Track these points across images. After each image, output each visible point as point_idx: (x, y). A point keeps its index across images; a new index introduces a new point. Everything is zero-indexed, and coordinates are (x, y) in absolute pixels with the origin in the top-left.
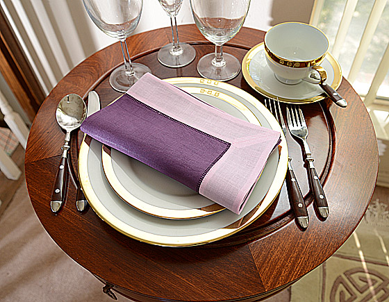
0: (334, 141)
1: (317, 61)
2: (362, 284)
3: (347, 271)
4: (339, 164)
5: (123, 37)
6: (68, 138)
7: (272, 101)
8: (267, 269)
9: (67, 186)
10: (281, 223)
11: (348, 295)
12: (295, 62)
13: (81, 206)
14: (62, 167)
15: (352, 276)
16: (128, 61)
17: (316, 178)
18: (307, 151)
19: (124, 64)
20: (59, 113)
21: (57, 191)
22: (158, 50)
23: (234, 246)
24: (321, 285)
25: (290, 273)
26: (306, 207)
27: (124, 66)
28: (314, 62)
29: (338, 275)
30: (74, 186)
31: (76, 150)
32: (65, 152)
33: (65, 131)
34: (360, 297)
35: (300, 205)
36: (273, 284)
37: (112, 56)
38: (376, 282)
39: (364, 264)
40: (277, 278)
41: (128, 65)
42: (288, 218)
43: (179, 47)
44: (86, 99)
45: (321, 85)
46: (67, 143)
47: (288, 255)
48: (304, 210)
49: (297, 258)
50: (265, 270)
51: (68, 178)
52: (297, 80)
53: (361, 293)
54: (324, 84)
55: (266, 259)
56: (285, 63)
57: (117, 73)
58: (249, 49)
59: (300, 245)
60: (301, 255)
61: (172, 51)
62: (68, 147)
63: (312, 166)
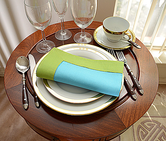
0: (138, 63)
2: (149, 127)
3: (142, 122)
6: (24, 76)
7: (110, 50)
8: (125, 118)
11: (144, 133)
12: (117, 33)
15: (145, 124)
16: (44, 39)
17: (135, 78)
18: (129, 68)
21: (25, 99)
23: (108, 111)
24: (132, 130)
25: (134, 119)
26: (134, 91)
28: (125, 32)
29: (138, 125)
33: (22, 73)
34: (149, 133)
35: (132, 90)
36: (129, 124)
38: (155, 125)
39: (150, 118)
40: (129, 122)
41: (45, 41)
42: (127, 97)
43: (64, 32)
45: (128, 41)
46: (24, 78)
47: (132, 112)
48: (134, 92)
49: (136, 112)
50: (124, 119)
52: (117, 40)
53: (150, 131)
54: (129, 40)
55: (123, 115)
56: (114, 33)
58: (95, 30)
59: (135, 107)
60: (137, 111)
61: (61, 34)
62: (25, 80)
63: (132, 74)
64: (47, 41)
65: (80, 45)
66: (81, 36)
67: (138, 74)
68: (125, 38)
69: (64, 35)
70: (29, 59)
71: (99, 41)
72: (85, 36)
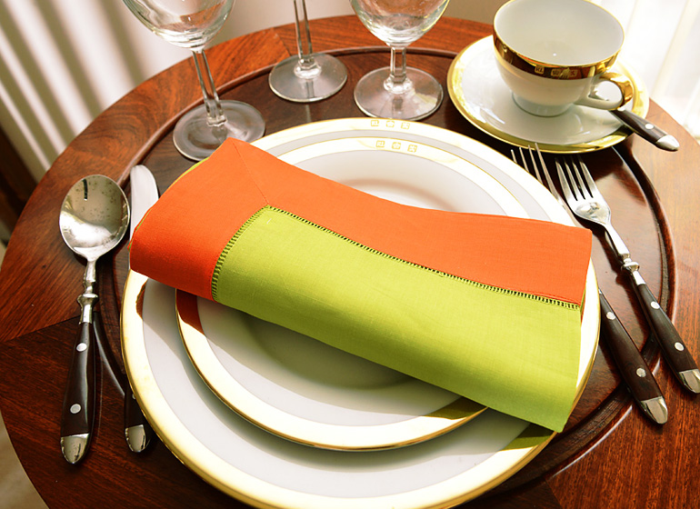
1: (607, 64)
4: (687, 269)
5: (197, 42)
6: (91, 276)
7: (526, 152)
9: (98, 392)
10: (604, 419)
12: (562, 68)
13: (138, 439)
14: (83, 347)
16: (211, 97)
17: (655, 305)
18: (622, 249)
19: (202, 103)
20: (66, 221)
21: (76, 409)
22: (268, 71)
27: (203, 108)
28: (602, 66)
30: (116, 389)
31: (112, 300)
32: (87, 310)
33: (83, 261)
35: (641, 373)
37: (174, 90)
41: (211, 104)
42: (613, 405)
43: (312, 62)
44: (127, 185)
45: (616, 113)
46: (90, 288)
47: (643, 497)
51: (98, 371)
52: (560, 107)
54: (621, 109)
56: (548, 72)
57: (190, 124)
58: (452, 57)
59: (661, 467)
60: (672, 492)
61: (298, 70)
62: (94, 296)
63: (639, 280)
64: (225, 104)
65: (382, 124)
66: (391, 85)
67: (666, 280)
68: (597, 97)
69: (311, 79)
70: (128, 192)
71: (473, 110)
72: (408, 85)
